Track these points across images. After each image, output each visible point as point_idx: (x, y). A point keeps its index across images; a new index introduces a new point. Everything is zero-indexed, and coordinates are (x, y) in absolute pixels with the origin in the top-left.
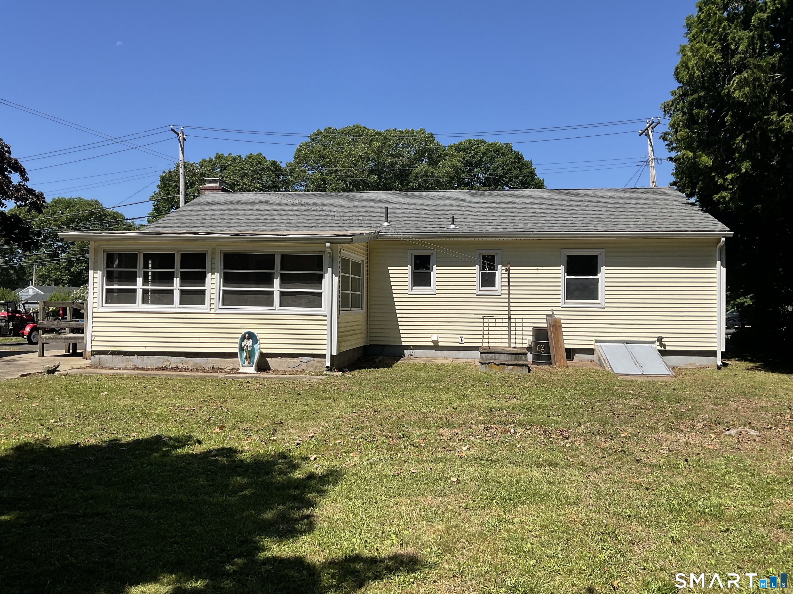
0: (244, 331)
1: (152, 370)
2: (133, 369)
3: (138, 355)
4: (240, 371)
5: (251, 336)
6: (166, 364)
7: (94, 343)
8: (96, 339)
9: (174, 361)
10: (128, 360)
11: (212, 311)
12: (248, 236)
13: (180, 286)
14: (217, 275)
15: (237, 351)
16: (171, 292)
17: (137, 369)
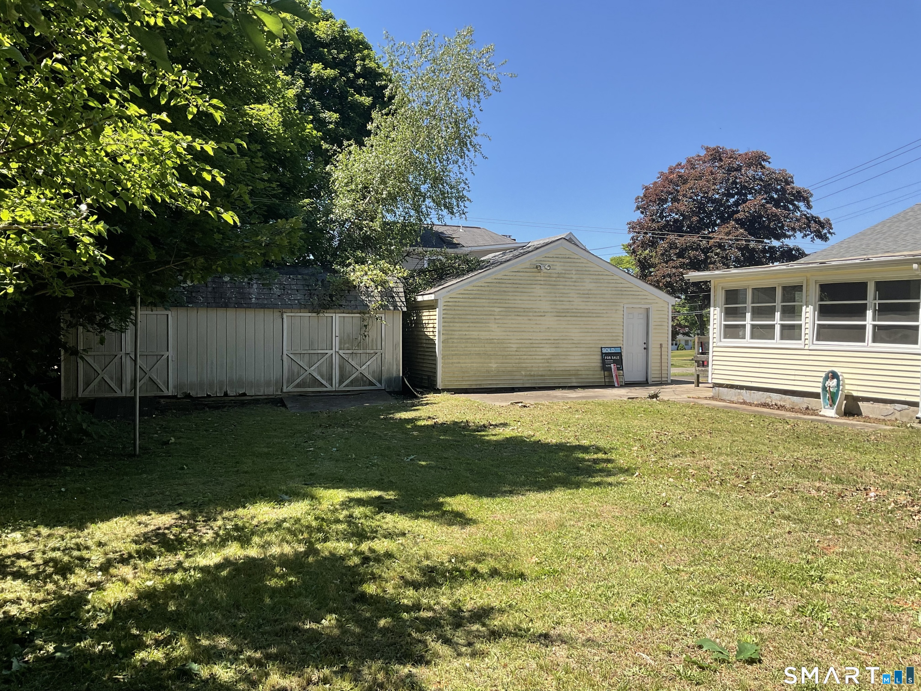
0: (828, 369)
1: (757, 405)
2: (741, 403)
3: (746, 389)
4: (821, 413)
5: (834, 375)
6: (768, 401)
7: (714, 376)
8: (716, 372)
9: (776, 398)
10: (739, 394)
11: (807, 347)
12: (834, 263)
13: (781, 320)
14: (810, 308)
15: (819, 390)
16: (773, 327)
17: (744, 403)
